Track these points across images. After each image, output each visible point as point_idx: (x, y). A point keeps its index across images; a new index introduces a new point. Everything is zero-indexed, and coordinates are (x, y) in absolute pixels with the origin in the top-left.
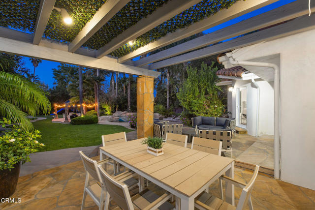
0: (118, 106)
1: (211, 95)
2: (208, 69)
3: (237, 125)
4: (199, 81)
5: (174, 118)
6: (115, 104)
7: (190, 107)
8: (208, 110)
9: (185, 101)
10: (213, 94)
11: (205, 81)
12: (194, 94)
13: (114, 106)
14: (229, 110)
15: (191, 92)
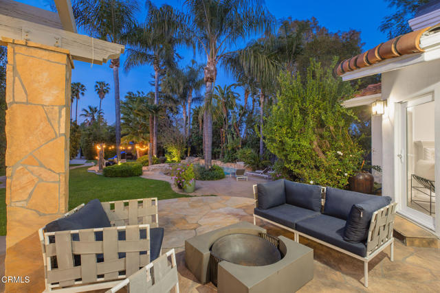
0: (189, 149)
1: (332, 128)
2: (325, 74)
3: (397, 209)
4: (304, 100)
5: (265, 172)
6: (187, 147)
7: (285, 153)
8: (321, 162)
9: (273, 140)
10: (337, 127)
11: (317, 99)
12: (290, 125)
13: (185, 149)
14: (374, 163)
15: (285, 123)
